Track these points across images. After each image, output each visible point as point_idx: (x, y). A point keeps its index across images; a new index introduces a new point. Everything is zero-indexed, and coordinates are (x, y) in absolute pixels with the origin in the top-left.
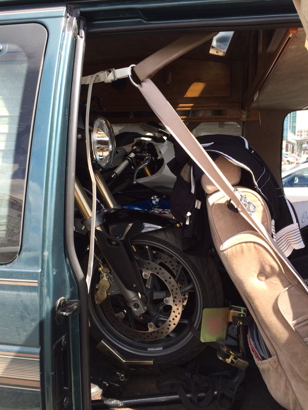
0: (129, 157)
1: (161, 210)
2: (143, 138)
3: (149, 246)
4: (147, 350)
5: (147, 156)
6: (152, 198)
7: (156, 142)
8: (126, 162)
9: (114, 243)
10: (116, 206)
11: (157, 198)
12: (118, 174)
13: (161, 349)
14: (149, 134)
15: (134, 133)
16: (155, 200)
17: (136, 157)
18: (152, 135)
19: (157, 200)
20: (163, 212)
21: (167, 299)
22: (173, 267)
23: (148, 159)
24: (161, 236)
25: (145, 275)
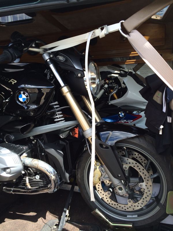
0: (104, 87)
1: (125, 121)
2: (113, 75)
3: (126, 147)
4: (126, 217)
5: (116, 86)
6: (120, 113)
7: (122, 77)
8: (103, 91)
9: (104, 146)
10: (101, 120)
11: (123, 113)
12: (98, 99)
13: (136, 216)
14: (116, 72)
15: (107, 71)
16: (122, 114)
17: (109, 87)
18: (119, 72)
19: (123, 114)
20: (127, 122)
21: (141, 183)
22: (142, 161)
23: (116, 88)
24: (136, 141)
25: (126, 168)
